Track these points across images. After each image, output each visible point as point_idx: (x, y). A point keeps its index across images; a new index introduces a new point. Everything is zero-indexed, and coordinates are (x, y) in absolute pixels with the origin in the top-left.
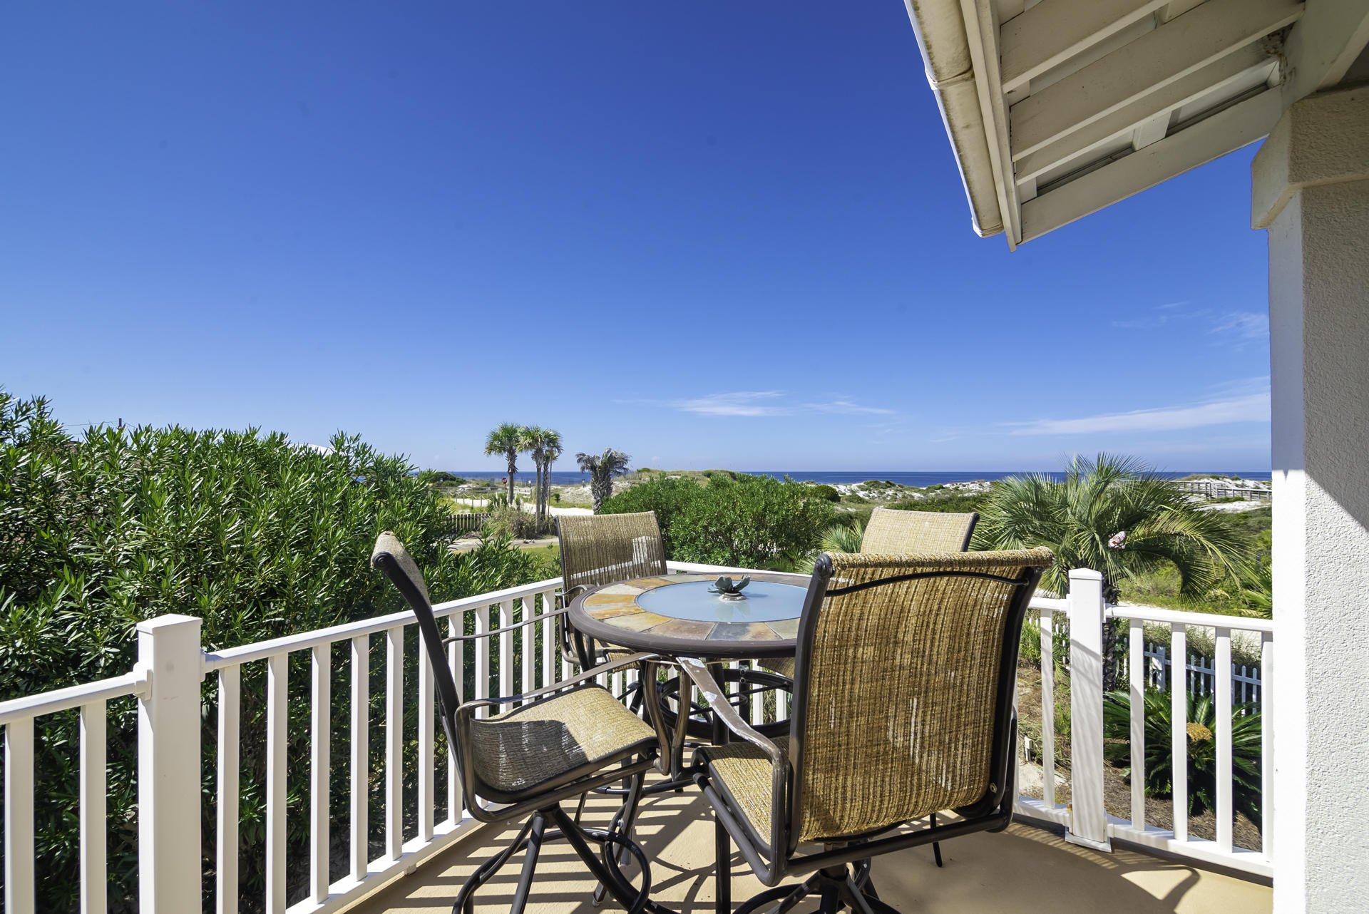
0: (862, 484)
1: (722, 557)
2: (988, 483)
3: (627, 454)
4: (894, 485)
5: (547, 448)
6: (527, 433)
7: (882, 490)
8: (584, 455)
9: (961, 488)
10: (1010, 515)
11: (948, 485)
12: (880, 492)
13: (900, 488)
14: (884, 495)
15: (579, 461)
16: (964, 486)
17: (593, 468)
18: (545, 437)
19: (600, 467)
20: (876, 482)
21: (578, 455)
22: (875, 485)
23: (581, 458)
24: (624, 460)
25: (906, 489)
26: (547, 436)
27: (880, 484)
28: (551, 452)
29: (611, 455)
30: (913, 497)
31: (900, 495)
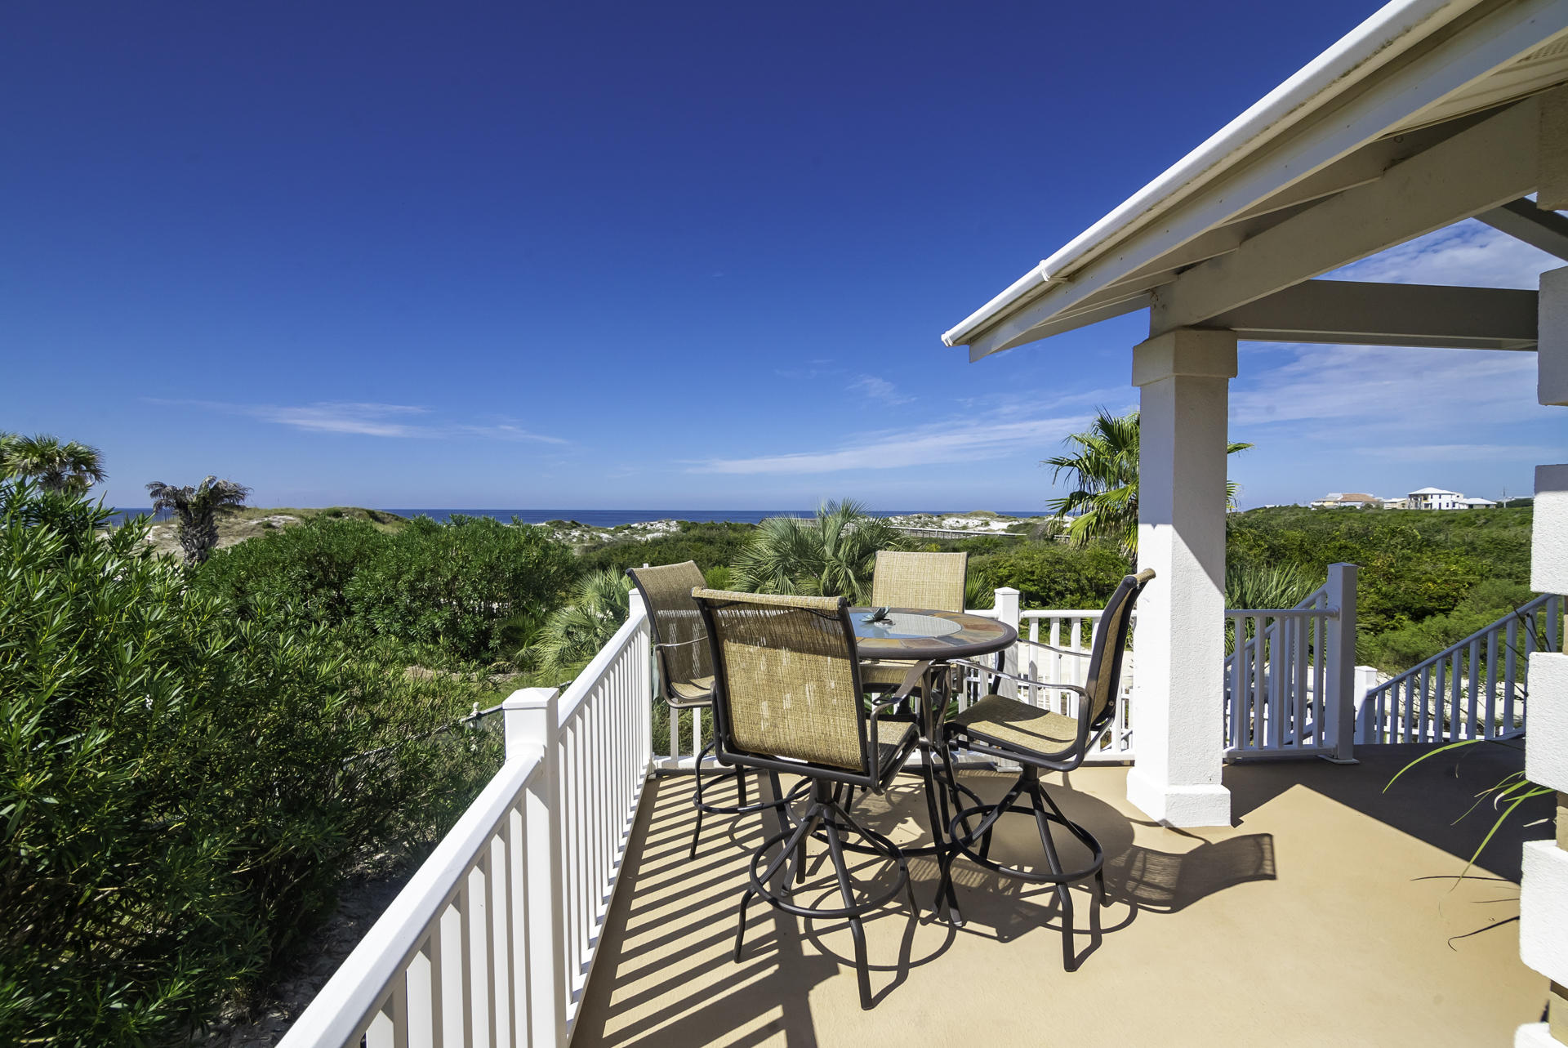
0: (544, 524)
1: (440, 618)
2: (675, 522)
3: (244, 485)
4: (580, 526)
5: (71, 473)
6: (28, 447)
7: (567, 532)
8: (163, 486)
9: (649, 527)
10: (777, 554)
11: (636, 525)
12: (565, 533)
13: (586, 529)
14: (570, 537)
15: (154, 494)
16: (652, 525)
17: (182, 506)
18: (69, 455)
19: (194, 504)
20: (560, 522)
21: (151, 486)
22: (559, 525)
23: (158, 490)
24: (238, 494)
25: (593, 530)
26: (73, 453)
27: (565, 524)
28: (81, 480)
29: (216, 487)
30: (601, 538)
31: (587, 536)
